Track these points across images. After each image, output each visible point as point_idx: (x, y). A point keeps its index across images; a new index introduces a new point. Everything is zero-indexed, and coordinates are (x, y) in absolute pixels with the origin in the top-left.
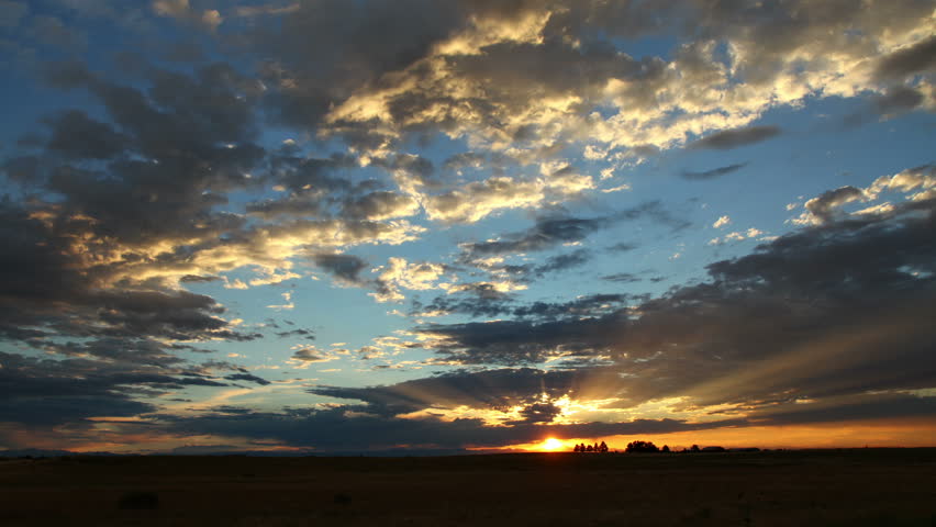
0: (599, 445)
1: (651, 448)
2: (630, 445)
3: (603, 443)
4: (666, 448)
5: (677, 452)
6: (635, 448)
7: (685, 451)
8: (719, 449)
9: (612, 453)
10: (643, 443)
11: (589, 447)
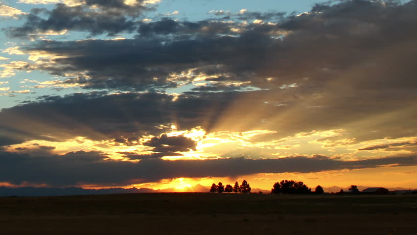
0: (240, 184)
1: (301, 188)
2: (276, 185)
3: (245, 182)
4: (319, 189)
5: (333, 194)
6: (283, 188)
7: (342, 192)
8: (382, 191)
9: (255, 194)
10: (292, 182)
11: (229, 186)
